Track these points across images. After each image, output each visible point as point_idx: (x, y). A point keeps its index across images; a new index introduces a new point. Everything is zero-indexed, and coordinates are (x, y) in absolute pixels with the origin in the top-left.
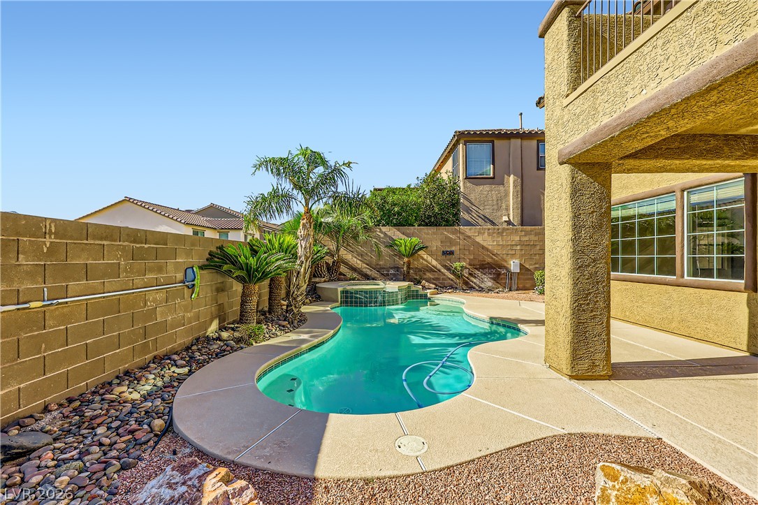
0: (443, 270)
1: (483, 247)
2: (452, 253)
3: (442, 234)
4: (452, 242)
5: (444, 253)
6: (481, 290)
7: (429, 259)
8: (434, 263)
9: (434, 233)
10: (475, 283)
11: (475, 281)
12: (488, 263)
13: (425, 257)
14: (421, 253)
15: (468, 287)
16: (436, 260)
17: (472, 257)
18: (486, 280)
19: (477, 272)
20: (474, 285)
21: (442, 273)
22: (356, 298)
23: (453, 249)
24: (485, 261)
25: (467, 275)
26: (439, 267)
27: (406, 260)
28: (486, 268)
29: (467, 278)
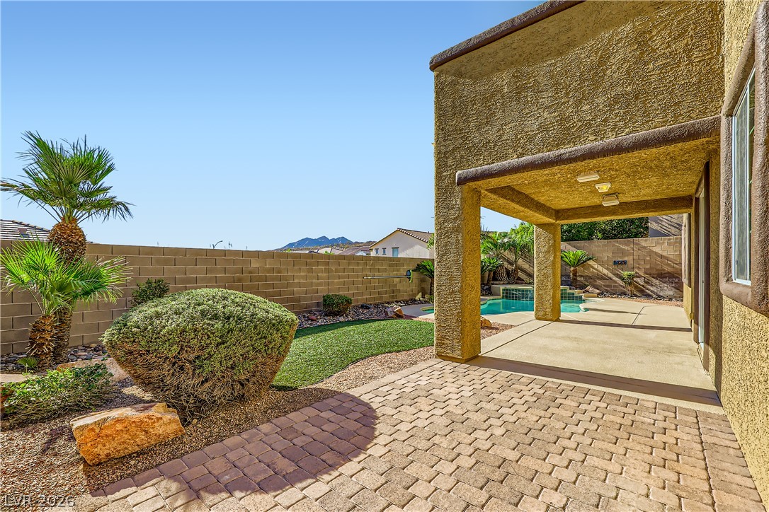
0: (614, 278)
1: (662, 256)
2: (625, 263)
3: (614, 245)
4: (623, 253)
5: (615, 263)
6: (659, 297)
7: (600, 268)
8: (605, 271)
9: (605, 246)
10: (652, 291)
11: (652, 289)
12: (668, 273)
13: (596, 266)
14: (591, 262)
15: (643, 293)
16: (607, 269)
17: (648, 267)
18: (665, 288)
19: (654, 280)
20: (651, 293)
21: (614, 281)
22: (513, 294)
23: (626, 259)
24: (665, 270)
25: (642, 284)
26: (610, 275)
27: (572, 269)
28: (666, 277)
29: (643, 286)
